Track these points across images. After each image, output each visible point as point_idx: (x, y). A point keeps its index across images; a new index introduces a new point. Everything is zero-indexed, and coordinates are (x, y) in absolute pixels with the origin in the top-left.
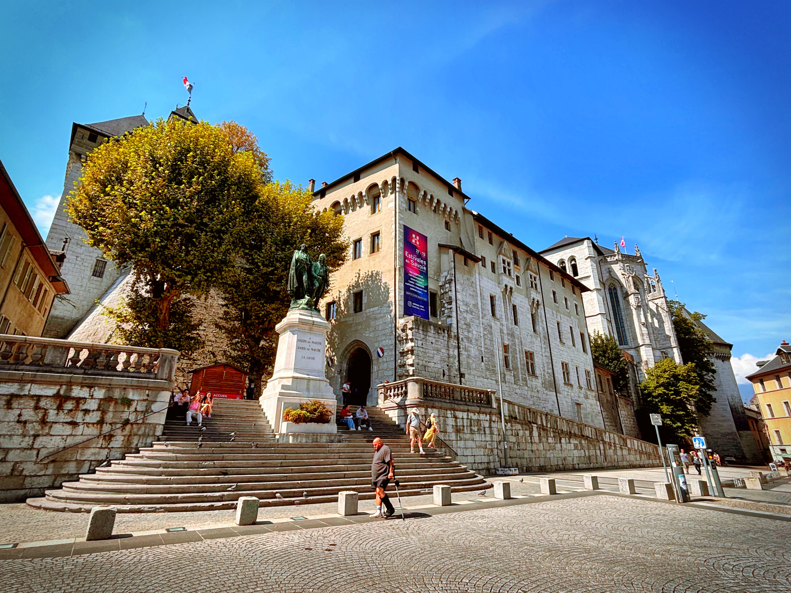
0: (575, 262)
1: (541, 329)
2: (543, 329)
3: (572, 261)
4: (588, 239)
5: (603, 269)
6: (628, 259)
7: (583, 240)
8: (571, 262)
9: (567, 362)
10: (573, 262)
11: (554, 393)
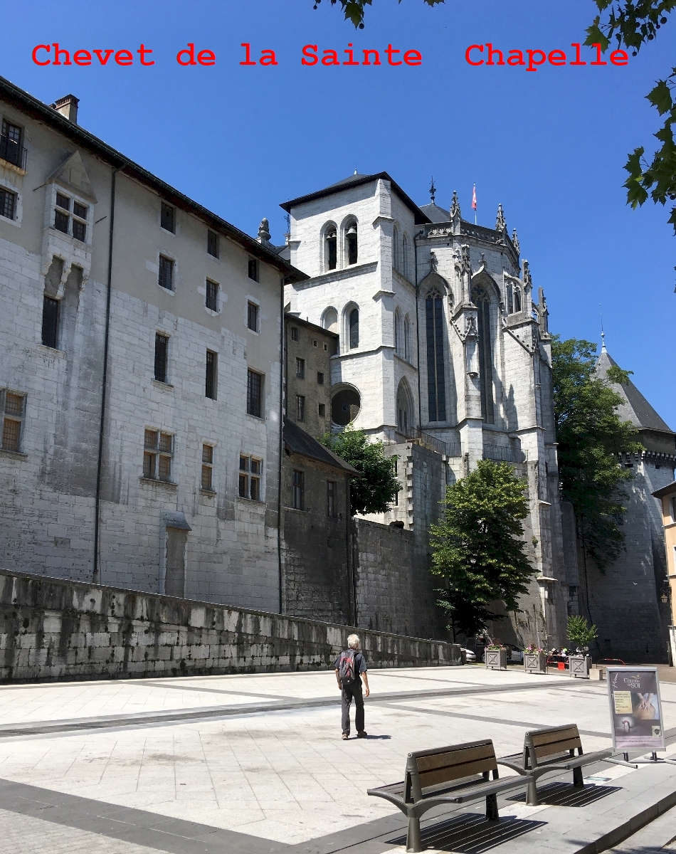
0: (356, 229)
1: (79, 340)
2: (91, 342)
3: (349, 227)
4: (384, 176)
5: (420, 255)
6: (475, 235)
7: (371, 180)
8: (347, 230)
9: (170, 431)
10: (351, 231)
11: (92, 501)
